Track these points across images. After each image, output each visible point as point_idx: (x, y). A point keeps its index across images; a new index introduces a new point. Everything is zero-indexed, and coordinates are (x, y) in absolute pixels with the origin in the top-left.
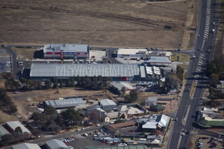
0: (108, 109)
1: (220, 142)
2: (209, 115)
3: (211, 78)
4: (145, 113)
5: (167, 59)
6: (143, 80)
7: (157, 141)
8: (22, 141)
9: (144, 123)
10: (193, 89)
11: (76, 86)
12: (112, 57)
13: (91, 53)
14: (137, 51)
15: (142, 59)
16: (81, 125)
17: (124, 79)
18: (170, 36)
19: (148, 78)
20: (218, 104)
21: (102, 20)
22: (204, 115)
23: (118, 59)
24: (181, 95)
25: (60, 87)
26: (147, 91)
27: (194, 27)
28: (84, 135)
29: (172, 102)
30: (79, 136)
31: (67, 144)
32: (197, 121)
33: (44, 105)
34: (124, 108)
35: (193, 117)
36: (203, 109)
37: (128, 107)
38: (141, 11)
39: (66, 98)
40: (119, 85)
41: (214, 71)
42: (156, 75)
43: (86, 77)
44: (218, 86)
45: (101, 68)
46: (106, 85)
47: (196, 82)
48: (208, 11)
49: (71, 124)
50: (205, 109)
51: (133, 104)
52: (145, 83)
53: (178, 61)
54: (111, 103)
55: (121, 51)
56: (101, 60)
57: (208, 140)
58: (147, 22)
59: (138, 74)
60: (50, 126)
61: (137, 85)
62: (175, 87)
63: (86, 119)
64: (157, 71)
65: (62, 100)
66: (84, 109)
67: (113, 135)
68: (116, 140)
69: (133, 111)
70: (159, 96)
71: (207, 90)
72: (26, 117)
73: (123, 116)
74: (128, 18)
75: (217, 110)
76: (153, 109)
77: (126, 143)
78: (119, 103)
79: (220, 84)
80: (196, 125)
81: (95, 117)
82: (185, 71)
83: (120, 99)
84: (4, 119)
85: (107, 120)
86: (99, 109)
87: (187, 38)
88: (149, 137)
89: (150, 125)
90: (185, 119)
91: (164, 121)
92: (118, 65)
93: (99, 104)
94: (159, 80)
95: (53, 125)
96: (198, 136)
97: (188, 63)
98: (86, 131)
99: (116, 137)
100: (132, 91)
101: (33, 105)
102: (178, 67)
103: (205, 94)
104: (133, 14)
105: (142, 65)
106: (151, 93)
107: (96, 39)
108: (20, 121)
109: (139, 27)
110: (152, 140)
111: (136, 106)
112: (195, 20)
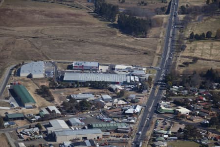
0: (107, 101)
1: (169, 122)
2: (164, 106)
3: (167, 84)
4: (128, 104)
5: (143, 72)
6: (128, 84)
7: (133, 121)
8: (56, 118)
9: (126, 110)
10: (157, 90)
11: (90, 86)
12: (112, 70)
13: (100, 67)
14: (127, 67)
15: (129, 71)
16: (90, 110)
17: (117, 83)
18: (146, 58)
19: (132, 83)
20: (170, 99)
21: (108, 48)
22: (161, 106)
23: (115, 71)
24: (149, 93)
25: (81, 87)
26: (130, 91)
27: (160, 54)
28: (91, 116)
29: (144, 98)
30: (88, 116)
31: (81, 121)
32: (157, 110)
33: (70, 97)
34: (116, 100)
35: (155, 107)
36: (161, 102)
37: (118, 100)
38: (131, 43)
39: (84, 94)
40: (114, 87)
41: (170, 80)
42: (136, 81)
43: (95, 81)
44: (171, 89)
45: (105, 76)
46: (106, 86)
47: (159, 86)
48: (169, 45)
49: (85, 109)
50: (163, 102)
51: (121, 98)
52: (129, 86)
53: (150, 73)
54: (109, 97)
55: (117, 67)
56: (105, 71)
57: (162, 121)
58: (134, 50)
59: (126, 80)
60: (73, 110)
61: (125, 87)
62: (147, 89)
63: (93, 106)
64: (137, 79)
65: (81, 95)
66: (93, 101)
67: (108, 116)
68: (110, 119)
69: (121, 102)
70: (137, 94)
71: (165, 91)
72: (59, 104)
73: (115, 105)
74: (123, 47)
75: (169, 103)
76: (133, 102)
77: (115, 121)
78: (114, 97)
79: (173, 87)
80: (156, 112)
81: (99, 105)
82: (153, 79)
83: (114, 95)
84: (47, 105)
85: (106, 107)
86: (101, 101)
87: (156, 60)
88: (128, 118)
89: (130, 111)
90: (150, 108)
91: (138, 109)
92: (115, 75)
93: (102, 97)
94: (137, 84)
95: (74, 109)
96: (157, 118)
97: (155, 75)
98: (93, 113)
99: (110, 117)
100: (121, 90)
101: (64, 97)
102: (149, 77)
103: (164, 93)
104: (126, 45)
105: (129, 75)
106: (133, 92)
107: (104, 59)
108: (56, 106)
109: (129, 52)
110: (130, 120)
111: (123, 100)
112: (161, 49)
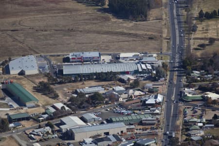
0: (120, 92)
1: (199, 109)
2: (190, 93)
3: (186, 69)
4: (146, 94)
6: (140, 73)
7: (157, 111)
9: (146, 100)
10: (175, 78)
11: (96, 79)
12: (116, 59)
13: (102, 58)
14: (133, 54)
15: (137, 59)
16: (104, 104)
17: (127, 73)
18: (153, 44)
19: (144, 71)
20: (194, 86)
21: (105, 36)
22: (186, 93)
23: (121, 60)
24: (167, 81)
25: (85, 80)
26: (144, 80)
27: (168, 38)
28: (107, 110)
29: (162, 86)
30: (103, 111)
31: (97, 115)
32: (181, 98)
33: (76, 92)
34: (131, 91)
35: (178, 95)
36: (184, 90)
37: (134, 90)
38: (130, 29)
40: (125, 77)
41: (188, 65)
42: (148, 69)
43: (102, 72)
44: (192, 74)
46: (116, 78)
47: (176, 73)
48: (177, 27)
49: (97, 103)
50: (186, 89)
51: (136, 89)
52: (142, 75)
53: (162, 59)
54: (122, 88)
55: (122, 55)
56: (109, 61)
57: (191, 109)
58: (136, 35)
59: (137, 69)
60: (83, 105)
61: (137, 77)
62: (164, 76)
63: (106, 99)
64: (149, 67)
65: (89, 88)
66: (103, 94)
67: (127, 109)
68: (130, 112)
69: (137, 93)
70: (153, 83)
71: (185, 77)
72: (66, 101)
73: (131, 97)
74: (123, 34)
75: (194, 89)
77: (137, 113)
78: (127, 89)
80: (181, 100)
81: (113, 98)
83: (126, 86)
84: (51, 102)
85: (121, 100)
86: (115, 93)
87: (165, 45)
88: (151, 109)
89: (151, 101)
90: (174, 96)
91: (160, 98)
93: (113, 89)
94: (151, 73)
95: (85, 104)
96: (184, 107)
97: (168, 61)
98: (108, 107)
99: (129, 110)
100: (135, 80)
101: (69, 92)
102: (163, 64)
103: (184, 80)
104: (125, 31)
105: (138, 63)
106: (147, 81)
107: (103, 48)
108: (62, 103)
109: (131, 39)
110: (154, 110)
111: (139, 90)
112: (168, 33)
